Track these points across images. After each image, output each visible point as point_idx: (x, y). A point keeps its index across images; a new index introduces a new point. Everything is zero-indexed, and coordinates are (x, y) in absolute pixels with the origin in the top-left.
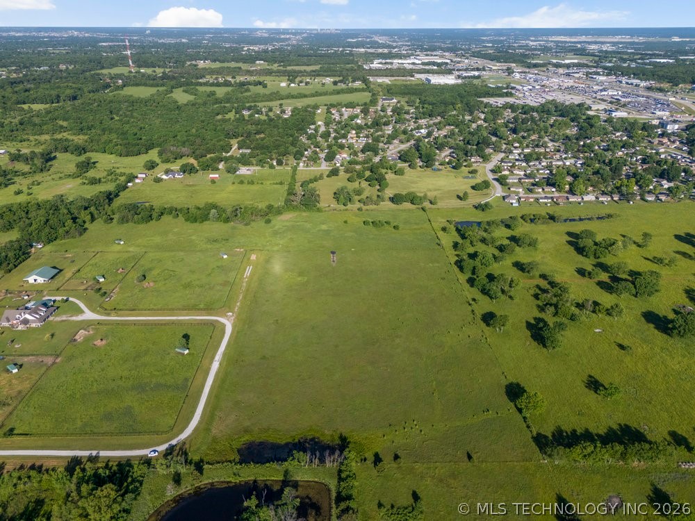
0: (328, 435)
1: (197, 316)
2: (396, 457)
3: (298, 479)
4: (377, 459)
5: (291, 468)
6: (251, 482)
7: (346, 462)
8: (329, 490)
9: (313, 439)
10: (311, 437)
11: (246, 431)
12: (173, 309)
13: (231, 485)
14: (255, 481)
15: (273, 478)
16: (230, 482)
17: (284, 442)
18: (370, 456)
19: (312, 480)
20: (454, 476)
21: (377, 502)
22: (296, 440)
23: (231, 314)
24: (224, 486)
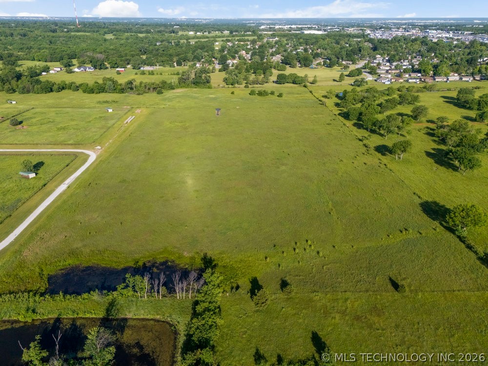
0: (187, 256)
1: (62, 149)
2: (284, 284)
3: (129, 316)
4: (255, 286)
5: (121, 300)
6: (52, 322)
7: (205, 288)
8: (176, 333)
9: (165, 263)
10: (162, 260)
11: (73, 253)
12: (37, 144)
13: (17, 326)
14: (58, 320)
15: (88, 316)
16: (17, 321)
17: (122, 266)
18: (245, 283)
19: (152, 317)
20: (376, 310)
21: (253, 351)
22: (141, 263)
23: (99, 147)
24: (4, 328)
